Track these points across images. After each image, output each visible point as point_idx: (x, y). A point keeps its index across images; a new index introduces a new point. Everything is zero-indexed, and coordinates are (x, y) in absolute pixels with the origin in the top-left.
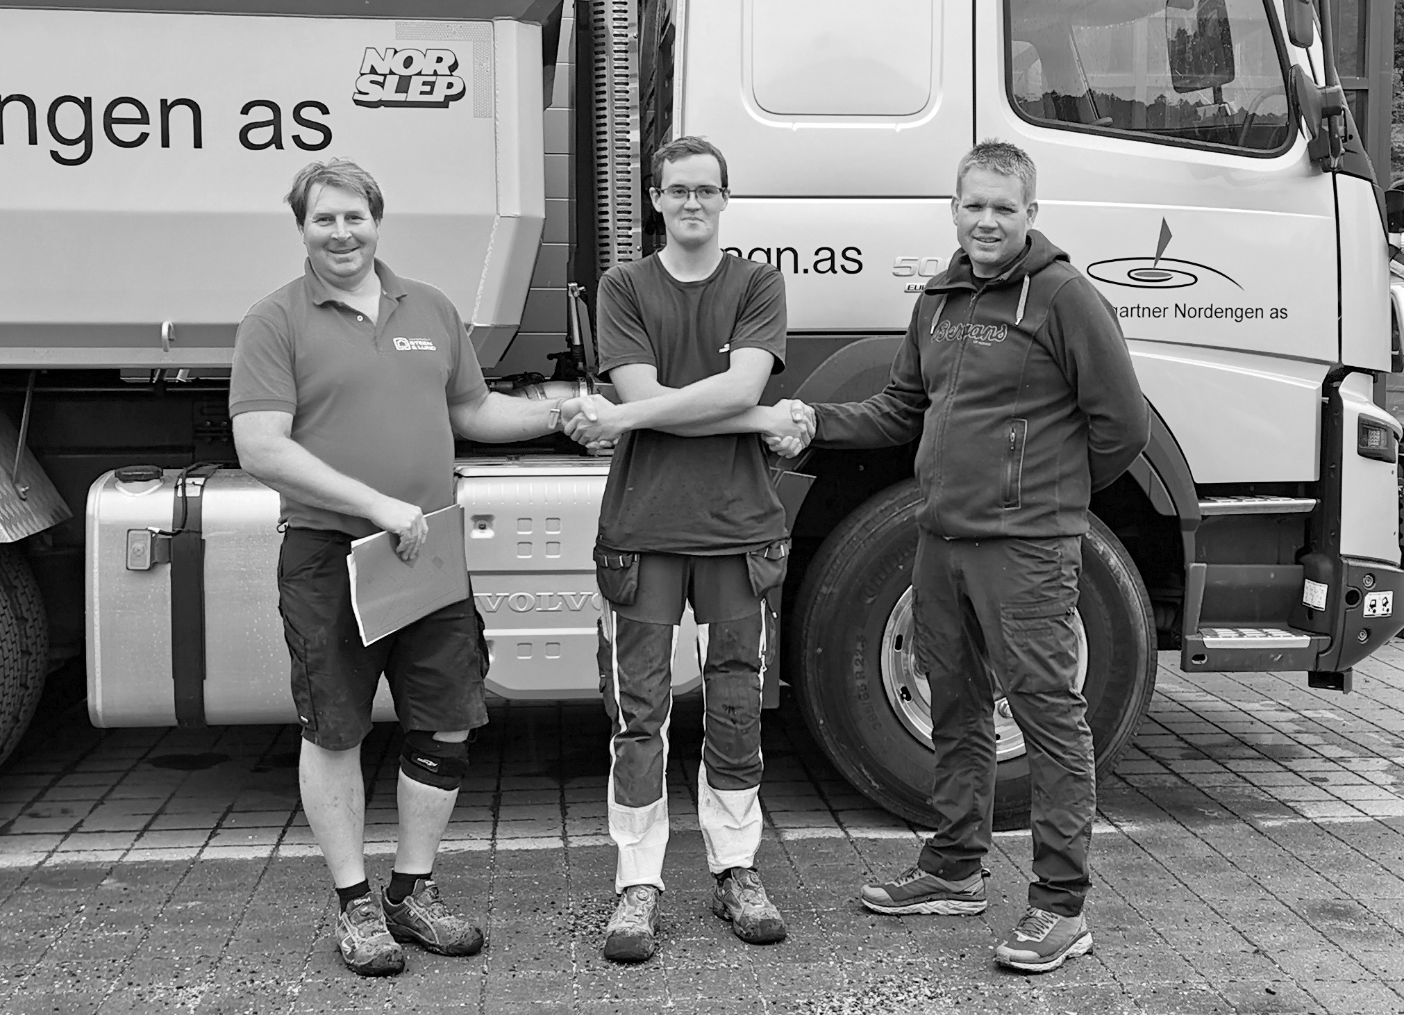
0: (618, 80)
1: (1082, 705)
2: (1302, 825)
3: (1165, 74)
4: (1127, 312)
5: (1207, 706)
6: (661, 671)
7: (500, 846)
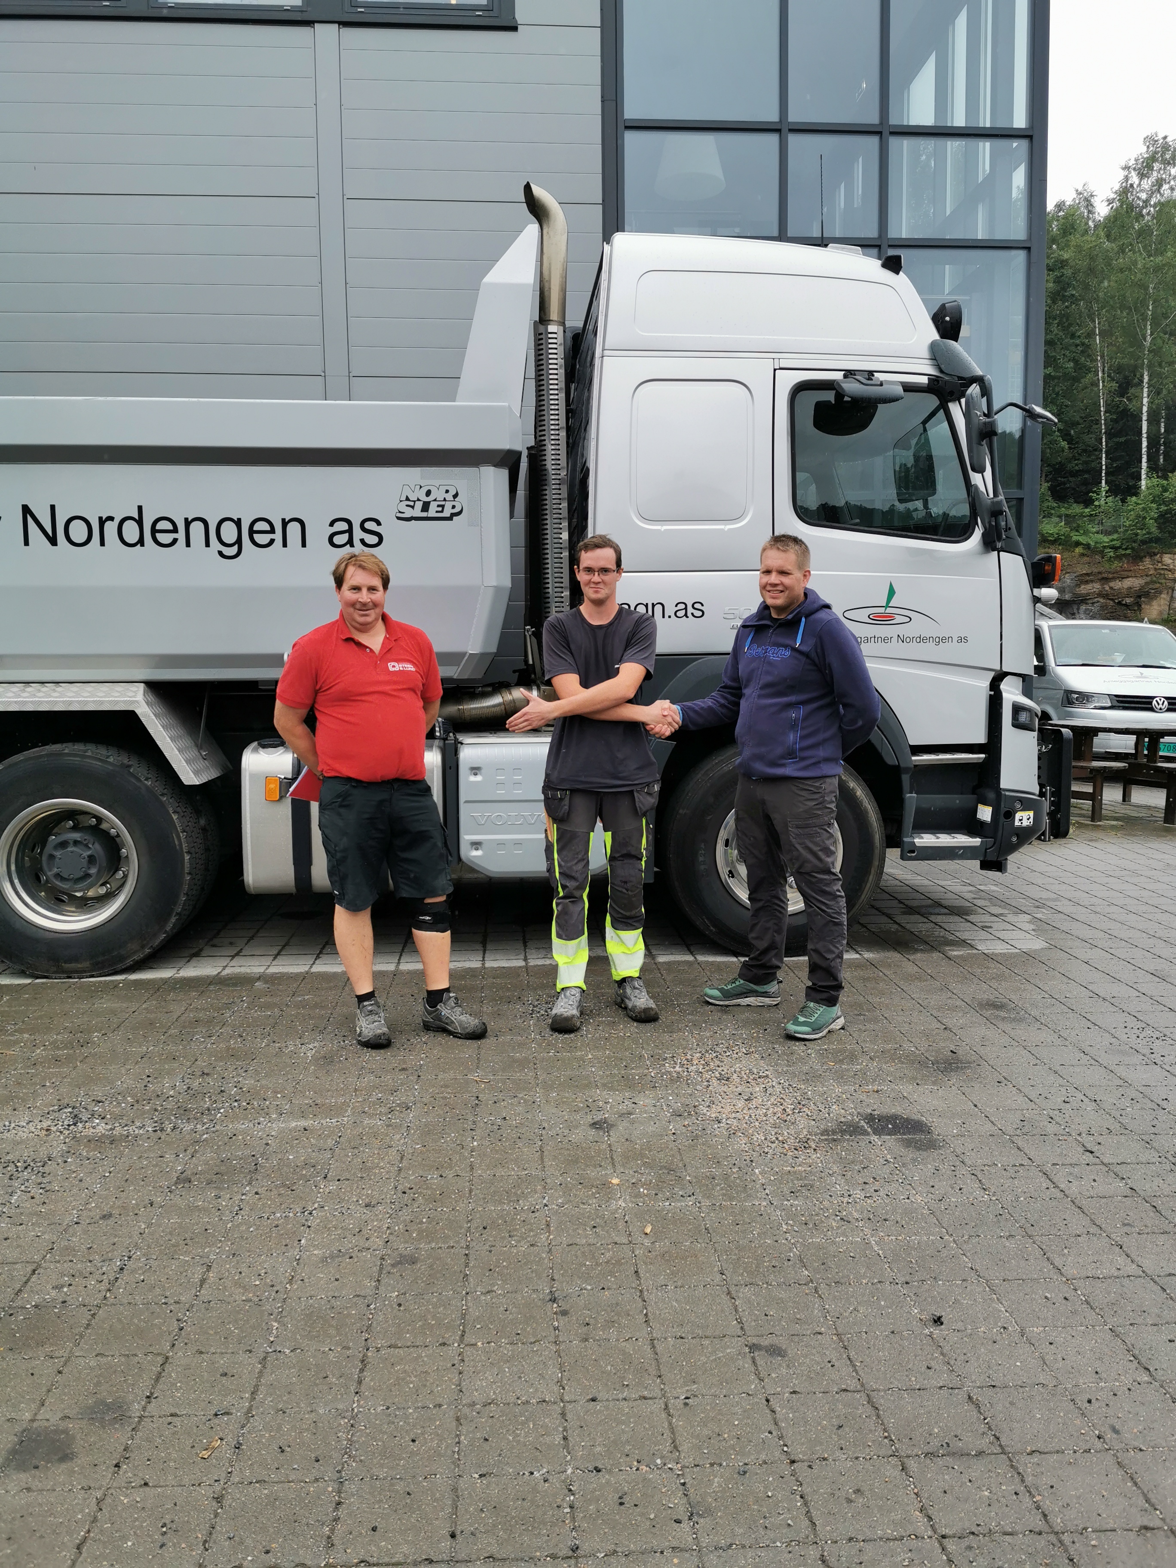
0: (554, 502)
1: (839, 879)
2: (975, 954)
3: (892, 493)
4: (868, 640)
5: (917, 883)
6: (584, 860)
7: (488, 964)
